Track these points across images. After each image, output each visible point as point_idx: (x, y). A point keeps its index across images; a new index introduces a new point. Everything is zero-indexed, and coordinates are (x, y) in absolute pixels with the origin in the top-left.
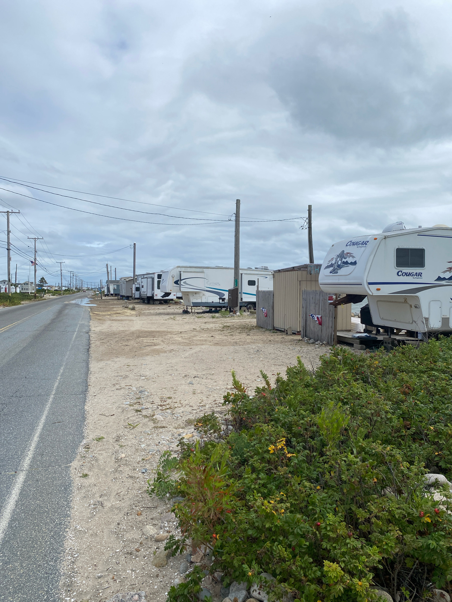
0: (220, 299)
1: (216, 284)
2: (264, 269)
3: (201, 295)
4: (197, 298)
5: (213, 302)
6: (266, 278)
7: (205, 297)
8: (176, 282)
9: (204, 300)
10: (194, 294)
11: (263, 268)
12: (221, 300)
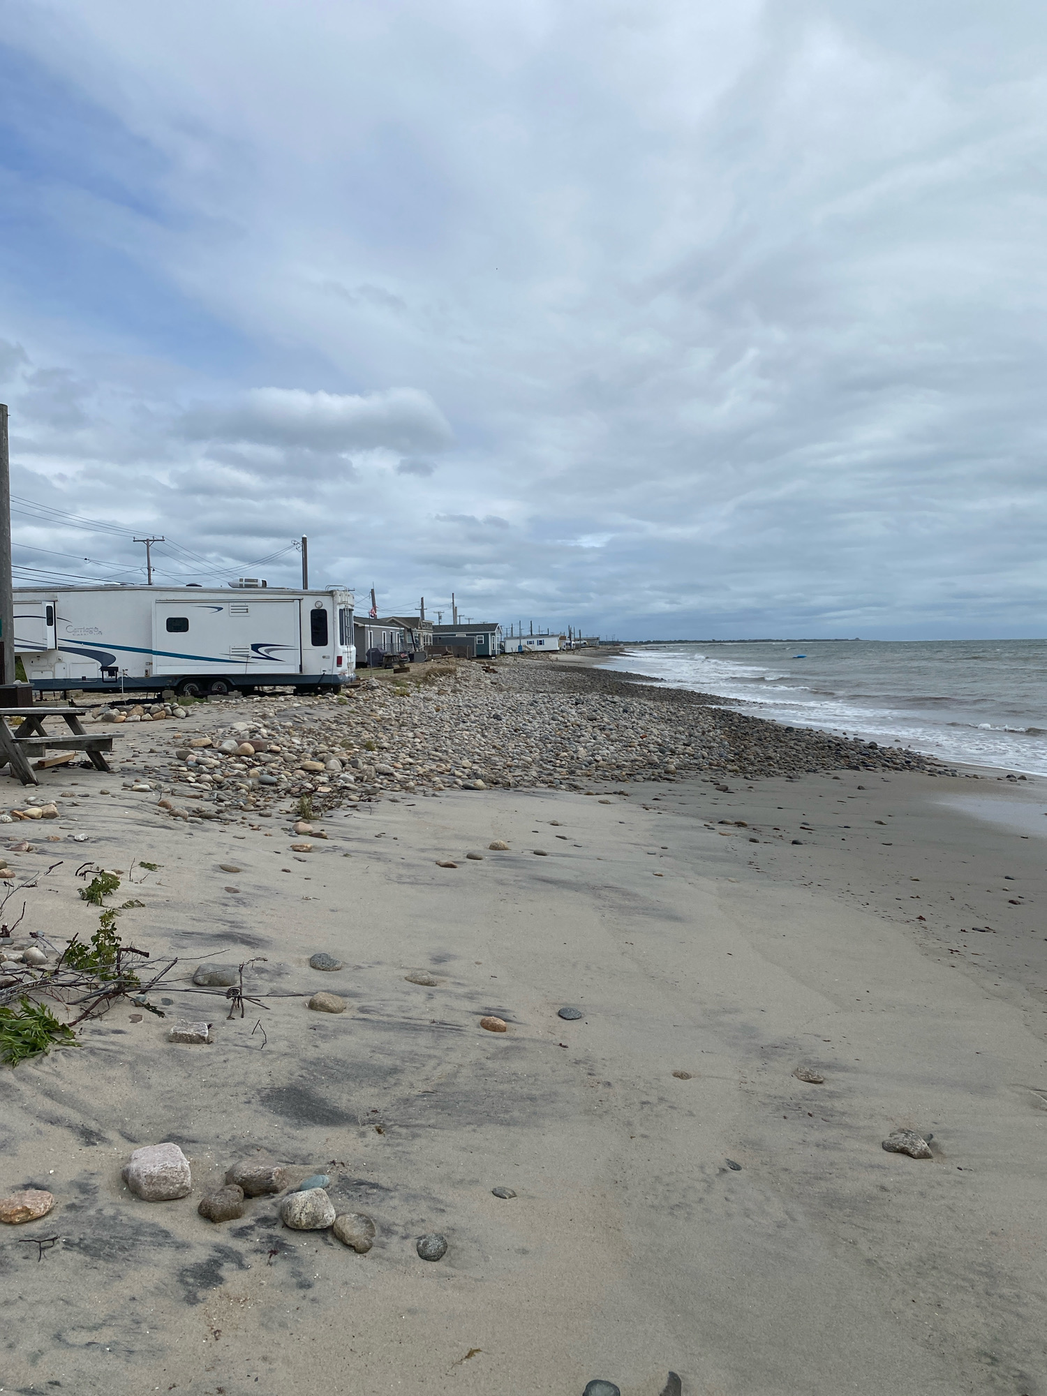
0: (103, 669)
1: (91, 632)
2: (247, 586)
3: (53, 660)
4: (42, 669)
5: (84, 678)
6: (220, 609)
7: (63, 665)
9: (60, 674)
10: (34, 660)
11: (244, 583)
12: (106, 674)
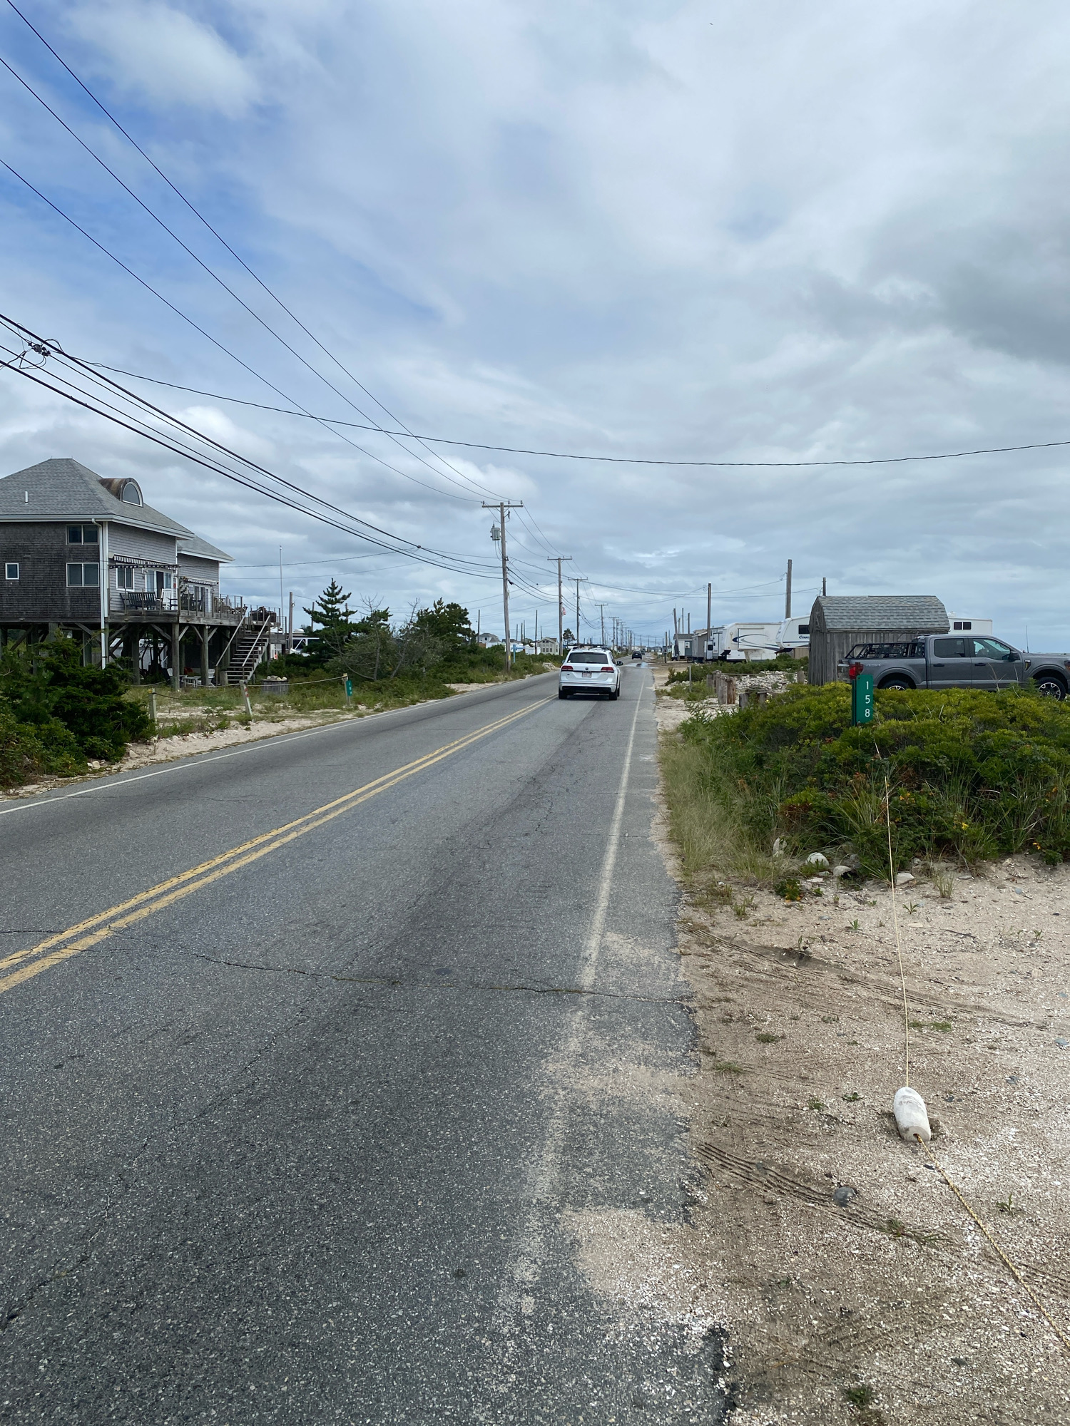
8: (735, 640)
